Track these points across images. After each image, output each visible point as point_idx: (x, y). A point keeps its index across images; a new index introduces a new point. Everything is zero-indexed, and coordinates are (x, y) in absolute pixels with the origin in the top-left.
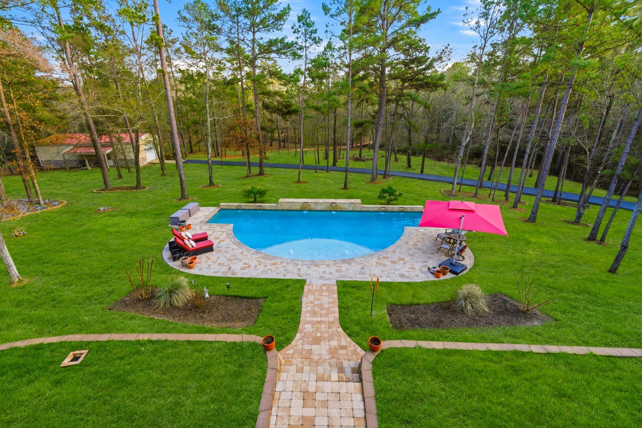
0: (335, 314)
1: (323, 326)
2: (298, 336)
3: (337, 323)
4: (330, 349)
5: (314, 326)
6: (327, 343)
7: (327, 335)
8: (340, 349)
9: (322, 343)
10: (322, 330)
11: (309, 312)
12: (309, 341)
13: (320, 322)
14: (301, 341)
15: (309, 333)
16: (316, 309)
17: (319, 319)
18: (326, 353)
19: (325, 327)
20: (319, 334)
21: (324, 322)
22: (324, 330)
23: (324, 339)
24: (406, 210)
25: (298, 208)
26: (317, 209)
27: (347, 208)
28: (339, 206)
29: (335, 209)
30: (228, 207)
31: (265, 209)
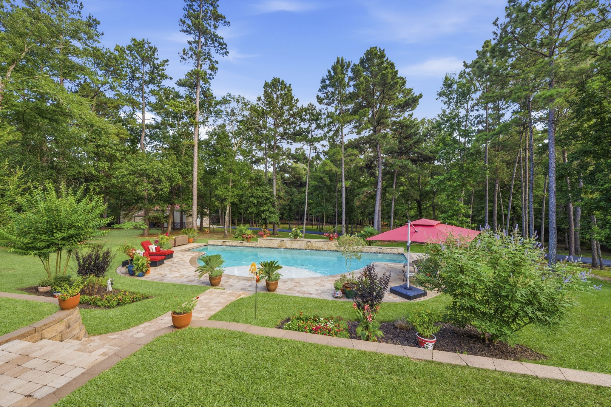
24: (384, 251)
25: (276, 245)
26: (292, 247)
27: (322, 247)
28: (314, 245)
29: (310, 248)
30: (215, 243)
31: (246, 245)
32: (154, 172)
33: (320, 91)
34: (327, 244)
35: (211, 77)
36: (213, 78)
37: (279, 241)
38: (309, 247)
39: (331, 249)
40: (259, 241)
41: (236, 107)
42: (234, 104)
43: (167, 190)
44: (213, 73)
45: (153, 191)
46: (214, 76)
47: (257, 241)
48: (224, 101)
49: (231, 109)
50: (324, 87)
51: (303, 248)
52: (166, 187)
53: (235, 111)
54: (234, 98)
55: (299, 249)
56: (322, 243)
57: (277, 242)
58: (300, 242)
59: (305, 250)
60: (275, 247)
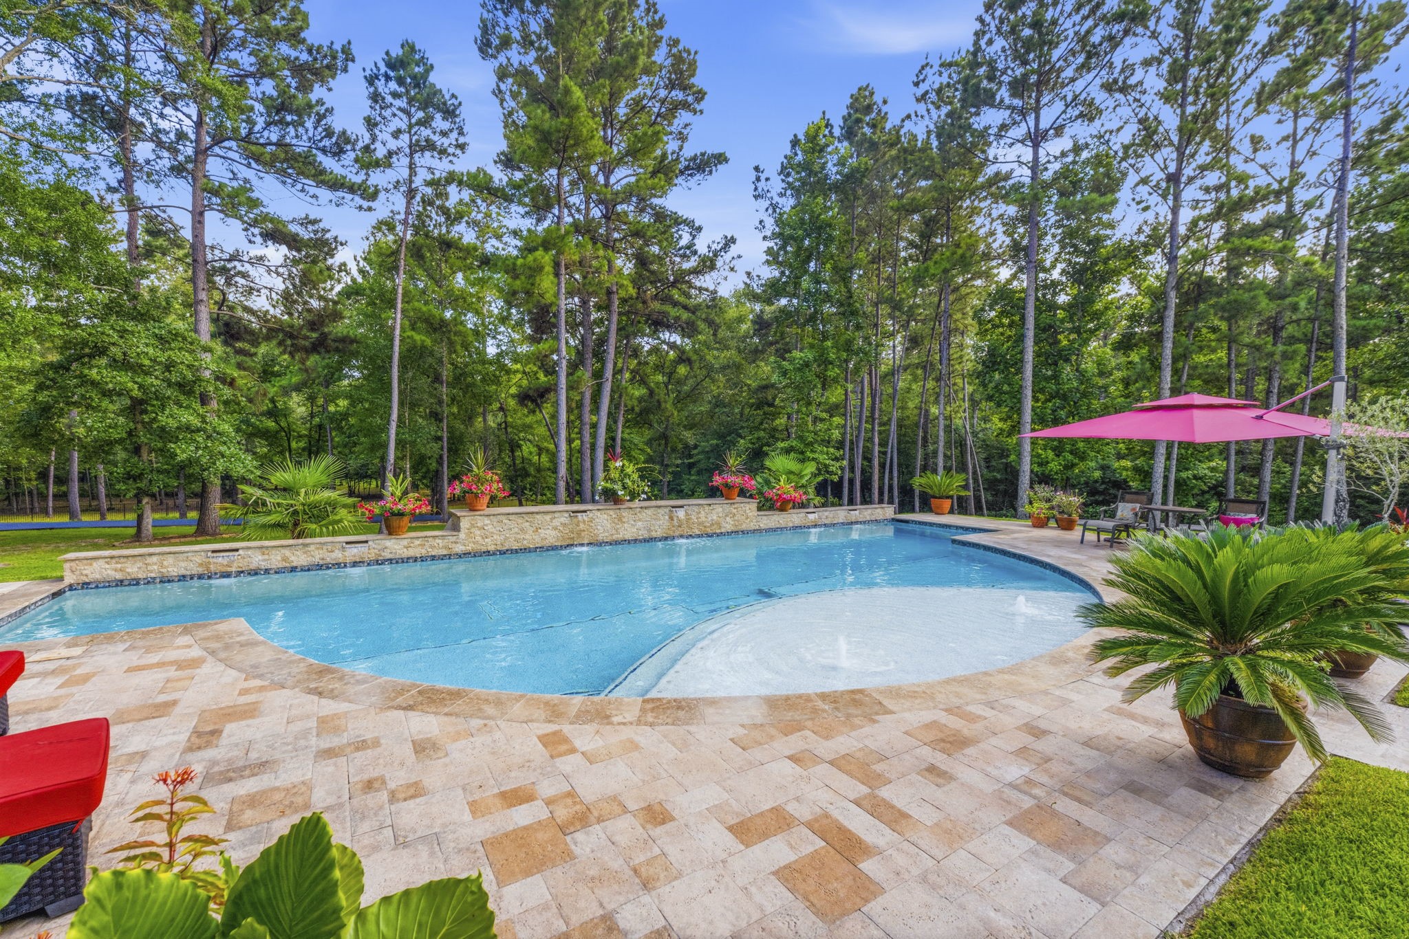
25: (550, 536)
26: (620, 537)
28: (694, 519)
29: (681, 531)
30: (134, 569)
31: (387, 555)
37: (564, 519)
38: (678, 527)
39: (744, 527)
40: (464, 524)
51: (659, 534)
55: (646, 541)
56: (719, 509)
57: (556, 523)
58: (649, 512)
59: (666, 539)
60: (547, 543)
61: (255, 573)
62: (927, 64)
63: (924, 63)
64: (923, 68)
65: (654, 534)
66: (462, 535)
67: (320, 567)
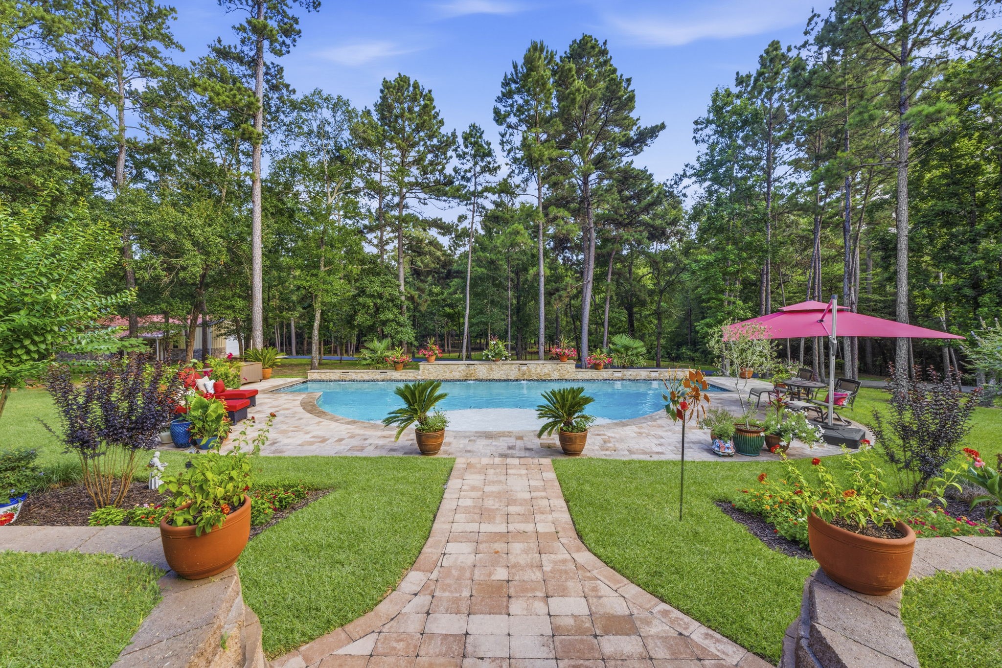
0: (555, 515)
1: (517, 547)
2: (414, 580)
3: (569, 538)
4: (556, 631)
5: (482, 547)
6: (540, 607)
7: (537, 576)
8: (607, 632)
9: (516, 607)
10: (512, 559)
11: (467, 510)
12: (456, 601)
13: (505, 537)
14: (423, 600)
15: (462, 569)
16: (490, 503)
17: (502, 528)
18: (543, 652)
19: (526, 552)
20: (501, 574)
21: (522, 535)
22: (523, 560)
23: (525, 588)
24: (662, 377)
25: (457, 375)
26: (491, 377)
27: (549, 374)
28: (533, 371)
29: (526, 377)
30: (323, 377)
31: (393, 378)
32: (166, 228)
33: (499, 100)
34: (558, 367)
35: (284, 49)
36: (288, 52)
37: (464, 367)
38: (524, 374)
39: (566, 377)
40: (421, 367)
41: (332, 120)
42: (326, 114)
43: (198, 270)
44: (288, 41)
45: (163, 270)
46: (292, 48)
47: (418, 369)
48: (309, 104)
49: (318, 122)
50: (508, 95)
51: (513, 378)
52: (195, 265)
53: (328, 128)
54: (327, 99)
55: (505, 380)
56: (549, 366)
57: (460, 369)
58: (507, 366)
59: (517, 380)
60: (455, 378)
61: (353, 381)
62: (814, 16)
63: (811, 15)
64: (810, 20)
65: (510, 378)
66: (420, 372)
67: (372, 381)
